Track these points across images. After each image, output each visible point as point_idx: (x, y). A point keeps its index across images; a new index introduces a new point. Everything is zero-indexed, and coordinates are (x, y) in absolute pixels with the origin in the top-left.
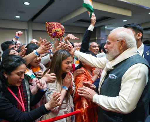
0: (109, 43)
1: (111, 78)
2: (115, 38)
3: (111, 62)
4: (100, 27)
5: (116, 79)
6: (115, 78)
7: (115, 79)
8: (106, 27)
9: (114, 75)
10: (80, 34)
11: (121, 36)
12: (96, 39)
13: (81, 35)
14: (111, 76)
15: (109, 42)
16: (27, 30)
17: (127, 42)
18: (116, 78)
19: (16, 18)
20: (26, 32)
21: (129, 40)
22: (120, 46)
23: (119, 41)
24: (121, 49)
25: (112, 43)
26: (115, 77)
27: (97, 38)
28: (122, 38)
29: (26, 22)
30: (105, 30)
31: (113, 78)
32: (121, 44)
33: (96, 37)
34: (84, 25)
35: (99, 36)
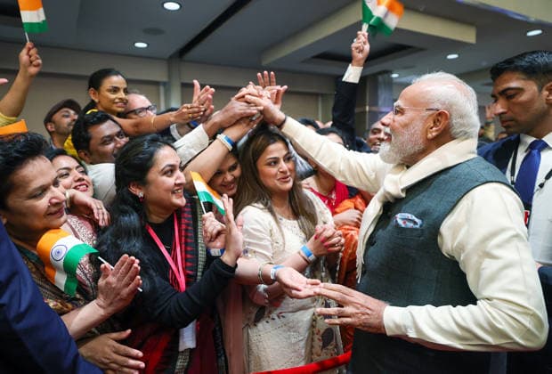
0: (400, 111)
1: (403, 226)
2: (422, 100)
3: (400, 175)
4: (375, 76)
5: (422, 230)
6: (418, 226)
7: (416, 229)
8: (395, 76)
9: (414, 218)
10: (316, 95)
11: (443, 100)
12: (366, 112)
13: (320, 99)
14: (403, 219)
15: (402, 109)
16: (164, 84)
17: (454, 121)
18: (421, 226)
19: (137, 48)
20: (162, 89)
21: (461, 117)
22: (432, 128)
23: (431, 112)
24: (430, 136)
25: (409, 114)
26: (415, 223)
27: (367, 108)
28: (445, 104)
29: (164, 59)
30: (390, 84)
31: (410, 225)
32: (434, 122)
33: (365, 105)
34: (330, 68)
35: (375, 103)
